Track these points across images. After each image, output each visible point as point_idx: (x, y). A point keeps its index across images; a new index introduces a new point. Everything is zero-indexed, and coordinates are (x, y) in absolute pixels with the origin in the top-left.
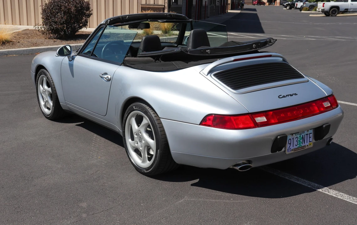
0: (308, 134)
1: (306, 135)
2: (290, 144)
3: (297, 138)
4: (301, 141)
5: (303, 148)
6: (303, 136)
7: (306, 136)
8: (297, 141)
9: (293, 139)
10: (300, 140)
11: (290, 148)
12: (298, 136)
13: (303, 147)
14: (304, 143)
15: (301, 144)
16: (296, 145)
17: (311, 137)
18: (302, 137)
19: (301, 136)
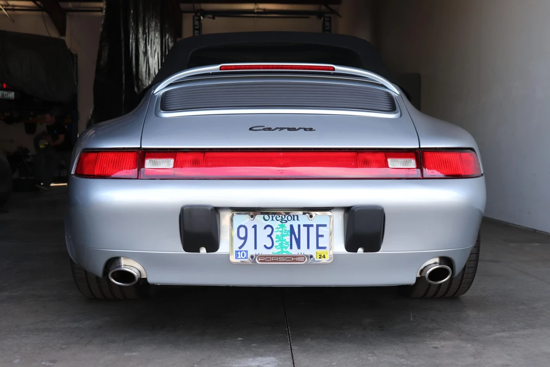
0: (312, 226)
1: (304, 226)
2: (245, 238)
3: (269, 229)
4: (288, 238)
5: (295, 261)
6: (292, 226)
7: (304, 230)
8: (270, 236)
9: (255, 227)
10: (283, 236)
11: (246, 252)
12: (276, 224)
13: (295, 257)
14: (299, 247)
15: (286, 248)
16: (269, 245)
17: (322, 236)
18: (288, 228)
19: (287, 225)
